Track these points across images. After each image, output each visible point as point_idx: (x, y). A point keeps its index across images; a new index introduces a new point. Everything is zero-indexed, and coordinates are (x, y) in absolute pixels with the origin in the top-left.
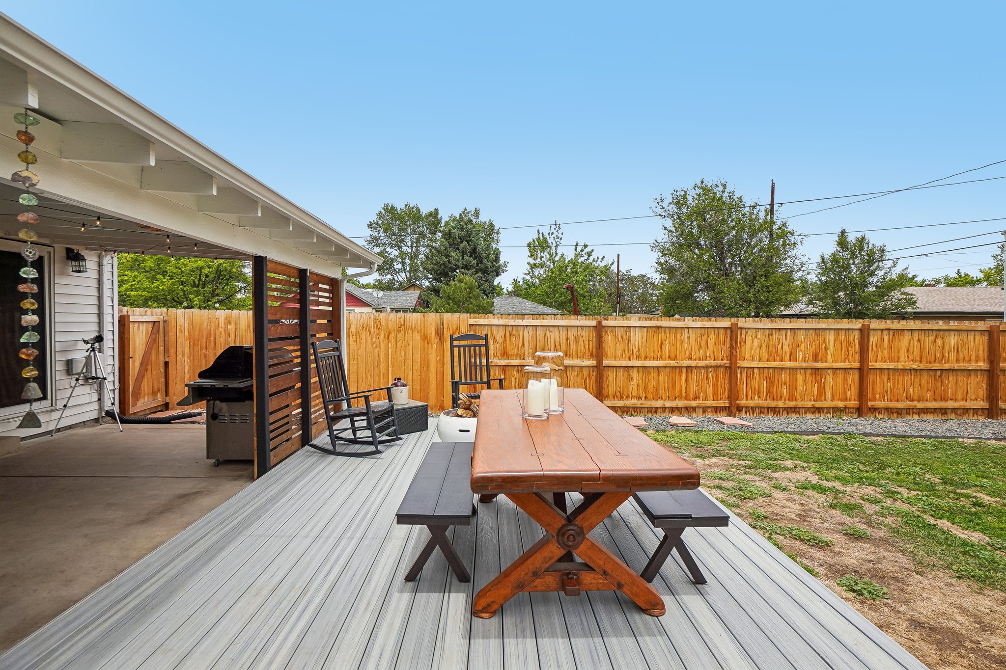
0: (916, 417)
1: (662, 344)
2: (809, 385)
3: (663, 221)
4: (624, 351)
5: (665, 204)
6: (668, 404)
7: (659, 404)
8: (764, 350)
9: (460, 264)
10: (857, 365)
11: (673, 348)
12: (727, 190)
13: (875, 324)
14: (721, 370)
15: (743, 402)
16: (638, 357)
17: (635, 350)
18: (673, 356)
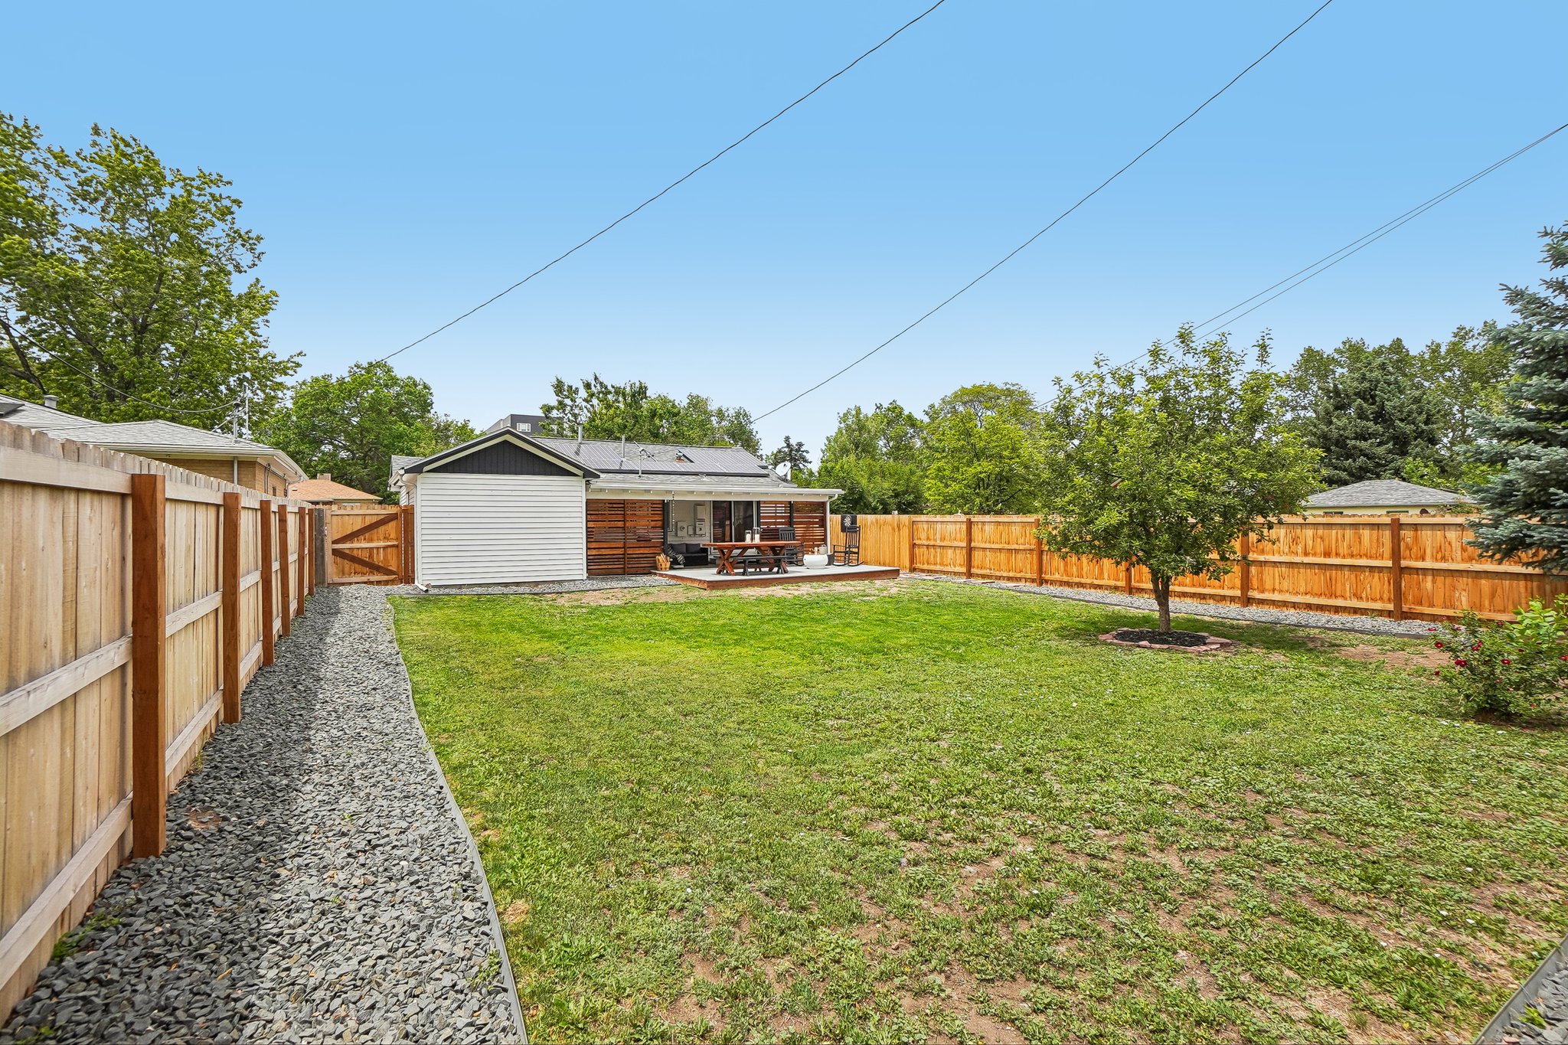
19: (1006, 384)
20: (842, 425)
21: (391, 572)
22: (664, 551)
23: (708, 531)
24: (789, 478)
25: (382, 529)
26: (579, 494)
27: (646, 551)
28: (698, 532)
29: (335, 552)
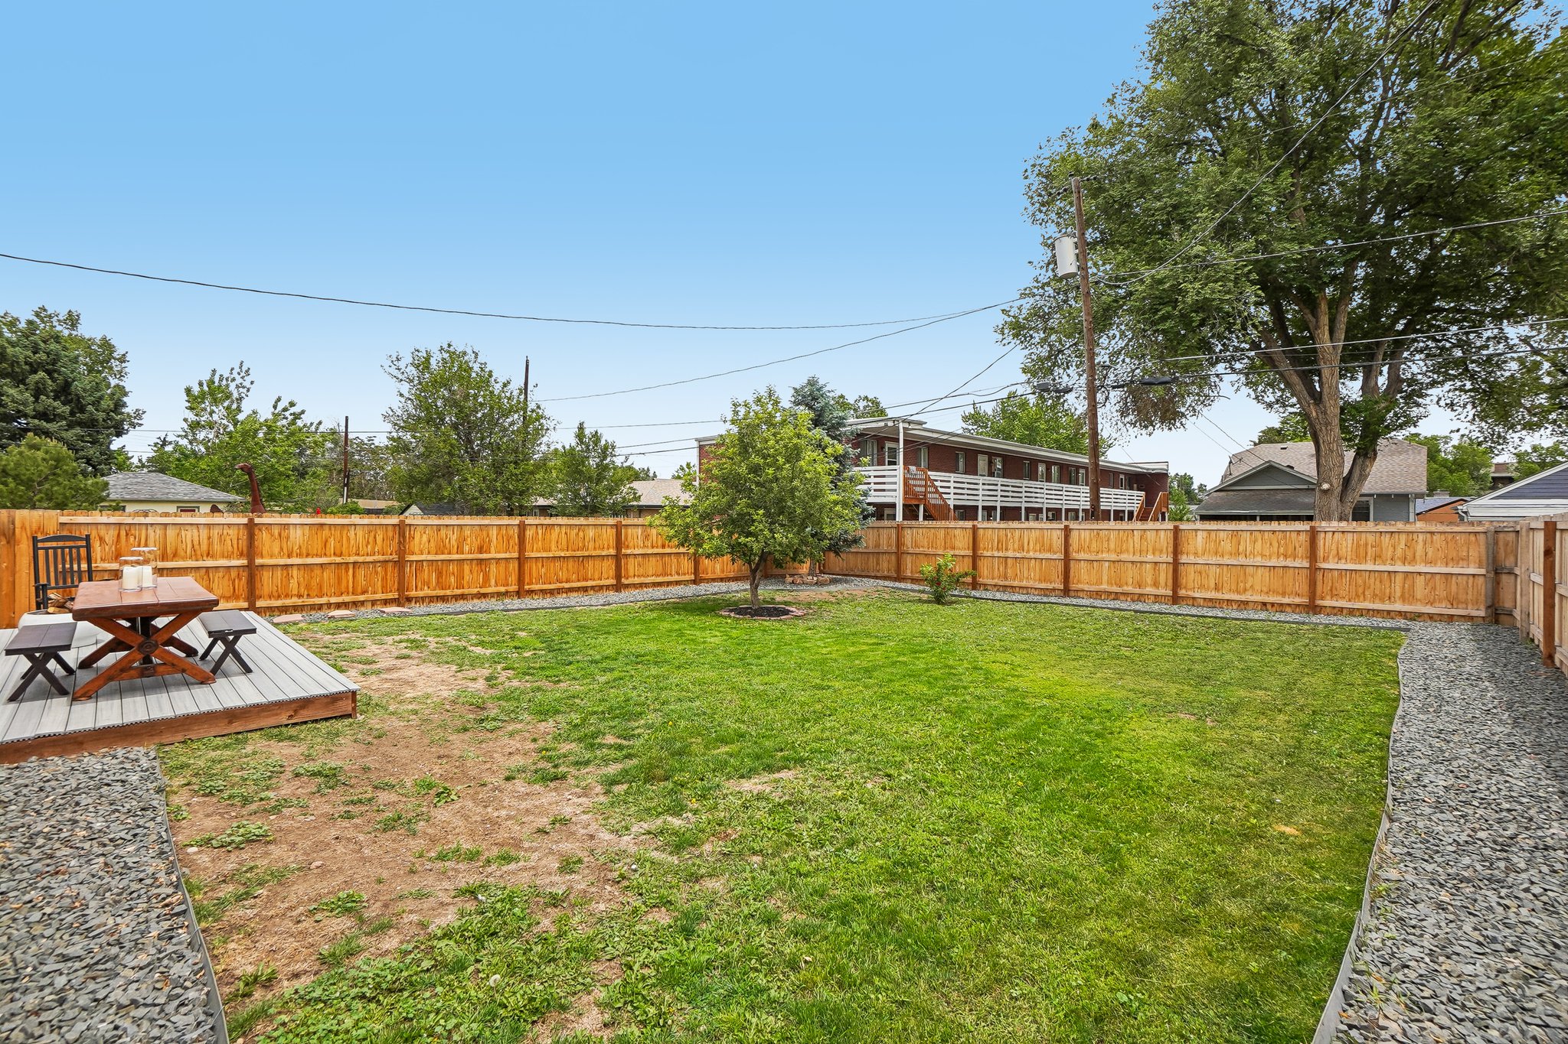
0: (565, 595)
1: (326, 541)
2: (475, 574)
3: (398, 385)
4: (282, 549)
5: (402, 364)
6: (333, 600)
7: (324, 600)
8: (432, 544)
9: (29, 410)
10: (516, 555)
11: (338, 545)
12: (479, 360)
13: (530, 520)
14: (390, 564)
15: (413, 593)
16: (299, 555)
17: (295, 548)
18: (338, 552)
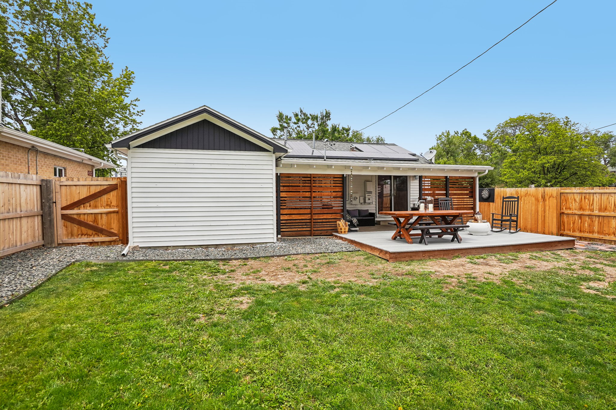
19: (542, 113)
20: (439, 142)
21: (113, 234)
22: (344, 217)
23: (374, 200)
24: (433, 161)
25: (105, 197)
26: (270, 167)
27: (329, 216)
28: (367, 201)
29: (64, 217)
